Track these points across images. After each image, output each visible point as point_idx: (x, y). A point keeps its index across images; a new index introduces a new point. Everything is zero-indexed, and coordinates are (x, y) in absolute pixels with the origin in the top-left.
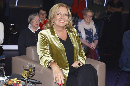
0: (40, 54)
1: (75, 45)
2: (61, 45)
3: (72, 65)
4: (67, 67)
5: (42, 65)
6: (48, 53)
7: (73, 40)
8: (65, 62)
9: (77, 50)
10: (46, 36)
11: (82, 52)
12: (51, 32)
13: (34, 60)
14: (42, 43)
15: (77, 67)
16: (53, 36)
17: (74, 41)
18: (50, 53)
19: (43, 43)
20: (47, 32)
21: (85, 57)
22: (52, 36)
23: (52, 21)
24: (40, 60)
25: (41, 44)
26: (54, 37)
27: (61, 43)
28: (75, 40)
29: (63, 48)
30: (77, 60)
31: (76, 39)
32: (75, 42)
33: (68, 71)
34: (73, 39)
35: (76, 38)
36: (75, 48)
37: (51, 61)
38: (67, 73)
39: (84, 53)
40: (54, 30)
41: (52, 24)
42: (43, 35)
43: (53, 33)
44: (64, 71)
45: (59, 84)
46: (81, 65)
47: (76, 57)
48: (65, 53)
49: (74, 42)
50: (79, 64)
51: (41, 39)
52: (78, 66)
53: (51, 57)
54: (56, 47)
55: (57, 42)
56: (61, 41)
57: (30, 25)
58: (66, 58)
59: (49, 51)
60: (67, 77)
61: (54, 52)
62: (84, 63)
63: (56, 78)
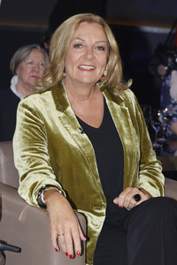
0: (21, 165)
1: (126, 142)
2: (82, 140)
3: (115, 201)
4: (100, 207)
5: (23, 196)
6: (46, 165)
7: (123, 125)
8: (94, 192)
9: (132, 156)
10: (39, 113)
11: (154, 163)
12: (55, 103)
14: (26, 133)
15: (132, 206)
16: (62, 114)
17: (125, 129)
18: (51, 163)
19: (29, 135)
20: (44, 101)
22: (57, 114)
23: (60, 66)
24: (21, 183)
25: (24, 137)
26: (64, 117)
27: (85, 136)
28: (128, 125)
29: (89, 150)
30: (133, 186)
31: (131, 124)
32: (129, 131)
33: (103, 218)
34: (122, 121)
35: (130, 120)
36: (126, 150)
37: (48, 186)
38: (97, 223)
39: (157, 165)
40: (63, 97)
41: (59, 76)
42: (30, 109)
43: (61, 104)
44: (89, 218)
46: (144, 198)
47: (129, 178)
48: (93, 166)
49: (126, 132)
50: (137, 197)
51: (25, 123)
52: (134, 203)
53: (54, 177)
54: (68, 145)
55: (73, 132)
56: (85, 128)
58: (99, 181)
59: (47, 158)
60: (97, 235)
61: (61, 164)
62: (155, 193)
63: (58, 235)
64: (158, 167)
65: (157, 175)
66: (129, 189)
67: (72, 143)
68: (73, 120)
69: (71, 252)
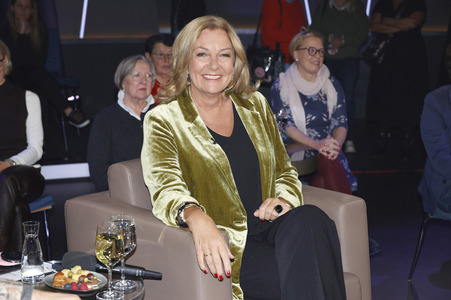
0: (152, 183)
1: (261, 149)
2: (216, 151)
3: (256, 214)
4: (240, 220)
5: (159, 217)
6: (179, 181)
7: (256, 131)
8: (234, 205)
9: (268, 163)
10: (168, 123)
11: (289, 169)
12: (183, 113)
13: (133, 203)
14: (156, 147)
15: (274, 218)
16: (192, 125)
17: (258, 135)
18: (184, 178)
19: (159, 149)
20: (172, 111)
21: (299, 185)
22: (186, 125)
24: (154, 204)
25: (153, 152)
26: (194, 128)
27: (218, 146)
28: (260, 131)
29: (224, 161)
30: (273, 196)
31: (264, 129)
32: (263, 137)
33: (245, 233)
34: (254, 127)
35: (262, 126)
36: (262, 158)
37: (187, 203)
38: (240, 238)
39: (293, 171)
40: (191, 106)
42: (158, 121)
43: (190, 115)
44: (230, 234)
45: (216, 276)
46: (286, 209)
47: (267, 187)
48: (230, 177)
49: (259, 139)
50: (279, 209)
51: (154, 136)
52: (276, 215)
53: (188, 192)
54: (201, 158)
55: (205, 143)
56: (217, 138)
57: (121, 94)
58: (237, 193)
59: (179, 173)
60: (241, 251)
61: (195, 177)
62: (296, 202)
63: (205, 256)
64: (294, 174)
65: (295, 182)
66: (269, 200)
67: (205, 154)
68: (203, 130)
69: (220, 273)
